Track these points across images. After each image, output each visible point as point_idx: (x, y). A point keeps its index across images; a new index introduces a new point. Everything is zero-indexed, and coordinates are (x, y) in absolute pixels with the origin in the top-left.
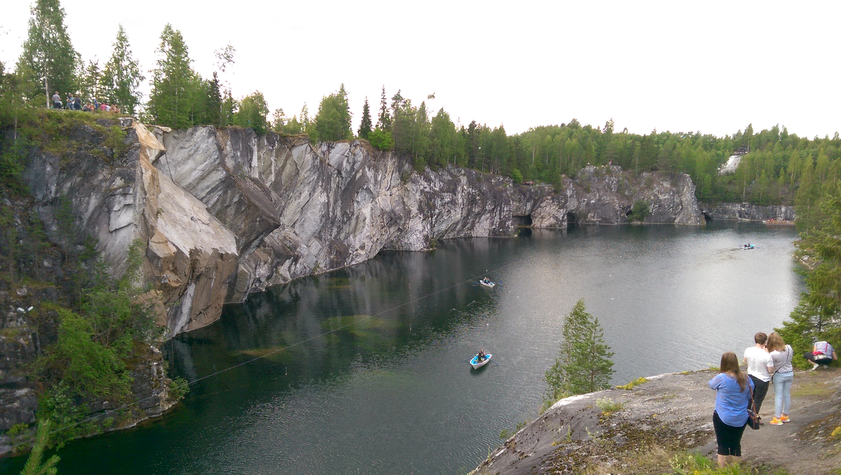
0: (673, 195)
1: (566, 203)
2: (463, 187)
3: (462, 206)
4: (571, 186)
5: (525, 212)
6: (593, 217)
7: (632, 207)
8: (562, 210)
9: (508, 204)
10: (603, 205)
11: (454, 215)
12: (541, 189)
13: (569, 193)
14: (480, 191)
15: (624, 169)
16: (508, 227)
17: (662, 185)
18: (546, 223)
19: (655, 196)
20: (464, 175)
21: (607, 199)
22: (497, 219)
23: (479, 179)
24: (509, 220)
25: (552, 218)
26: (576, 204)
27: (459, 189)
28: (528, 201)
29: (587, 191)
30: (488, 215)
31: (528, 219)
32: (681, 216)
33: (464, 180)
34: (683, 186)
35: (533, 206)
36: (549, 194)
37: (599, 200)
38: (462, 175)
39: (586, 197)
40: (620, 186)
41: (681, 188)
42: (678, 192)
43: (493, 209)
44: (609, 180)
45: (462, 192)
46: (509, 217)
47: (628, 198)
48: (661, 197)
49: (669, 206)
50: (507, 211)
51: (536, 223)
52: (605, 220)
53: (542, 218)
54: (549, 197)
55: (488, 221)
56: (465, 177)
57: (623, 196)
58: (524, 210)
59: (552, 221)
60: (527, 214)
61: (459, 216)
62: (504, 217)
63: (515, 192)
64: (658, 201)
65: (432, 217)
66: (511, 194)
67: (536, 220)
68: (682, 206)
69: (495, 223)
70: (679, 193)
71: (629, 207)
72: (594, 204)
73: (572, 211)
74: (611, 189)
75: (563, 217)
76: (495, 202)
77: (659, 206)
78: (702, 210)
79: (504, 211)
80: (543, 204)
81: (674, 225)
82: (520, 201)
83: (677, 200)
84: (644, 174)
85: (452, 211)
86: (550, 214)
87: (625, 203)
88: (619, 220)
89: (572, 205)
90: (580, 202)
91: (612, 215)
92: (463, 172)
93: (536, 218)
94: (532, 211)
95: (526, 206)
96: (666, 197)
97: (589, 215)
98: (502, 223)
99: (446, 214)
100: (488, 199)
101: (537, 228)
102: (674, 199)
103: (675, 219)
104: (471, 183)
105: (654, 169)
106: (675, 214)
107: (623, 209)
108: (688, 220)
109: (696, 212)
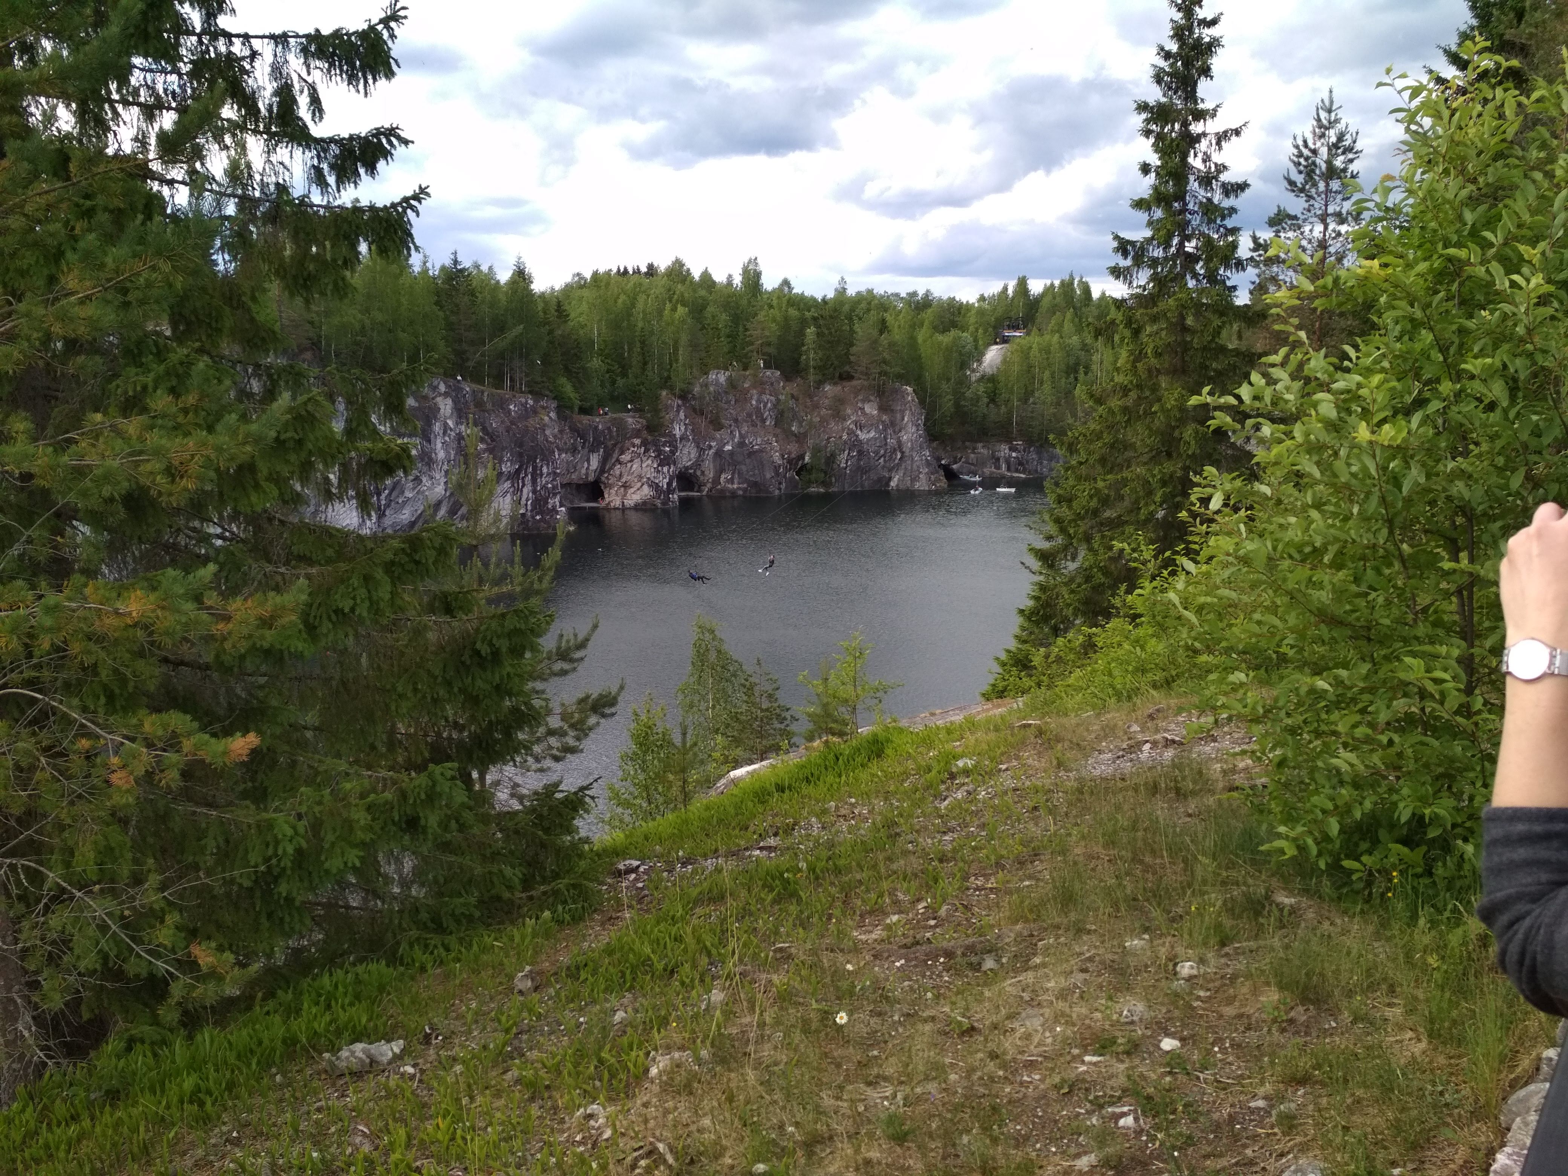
0: (885, 429)
1: (673, 452)
2: (446, 425)
3: (445, 467)
4: (682, 415)
5: (587, 474)
6: (731, 481)
7: (807, 459)
8: (665, 469)
9: (547, 458)
10: (751, 454)
11: (429, 489)
12: (621, 425)
13: (678, 430)
14: (484, 429)
15: (787, 377)
16: (554, 510)
17: (862, 409)
18: (634, 497)
19: (851, 433)
20: (446, 395)
21: (756, 442)
22: (527, 491)
23: (479, 404)
24: (555, 495)
25: (645, 487)
26: (694, 454)
27: (437, 427)
28: (593, 450)
29: (717, 425)
30: (507, 484)
31: (595, 490)
32: (901, 473)
33: (446, 406)
34: (903, 412)
35: (604, 461)
36: (637, 434)
37: (742, 444)
38: (440, 395)
39: (714, 439)
40: (781, 413)
41: (898, 416)
42: (893, 424)
43: (518, 472)
44: (759, 401)
45: (445, 433)
46: (554, 488)
47: (800, 438)
48: (863, 436)
49: (876, 453)
50: (548, 474)
51: (613, 498)
52: (755, 484)
53: (626, 486)
54: (637, 441)
55: (508, 498)
56: (449, 401)
57: (789, 435)
58: (584, 471)
59: (646, 492)
60: (591, 478)
61: (439, 490)
62: (544, 487)
63: (561, 431)
64: (856, 444)
65: (379, 494)
66: (555, 436)
67: (613, 491)
68: (903, 453)
69: (523, 502)
70: (894, 426)
71: (802, 457)
72: (731, 453)
73: (687, 468)
74: (764, 421)
75: (669, 484)
76: (520, 455)
77: (860, 453)
78: (939, 459)
79: (541, 475)
80: (625, 457)
81: (888, 492)
82: (574, 450)
83: (892, 442)
84: (827, 388)
85: (424, 479)
86: (640, 477)
87: (793, 449)
88: (783, 486)
89: (687, 456)
90: (701, 450)
91: (768, 476)
92: (442, 388)
93: (611, 486)
94: (602, 470)
95: (588, 461)
96: (872, 434)
97: (723, 476)
98: (540, 503)
99: (410, 485)
100: (503, 449)
101: (615, 509)
102: (885, 438)
103: (890, 479)
104: (460, 413)
105: (846, 377)
106: (890, 470)
107: (790, 461)
108: (914, 480)
109: (928, 464)
